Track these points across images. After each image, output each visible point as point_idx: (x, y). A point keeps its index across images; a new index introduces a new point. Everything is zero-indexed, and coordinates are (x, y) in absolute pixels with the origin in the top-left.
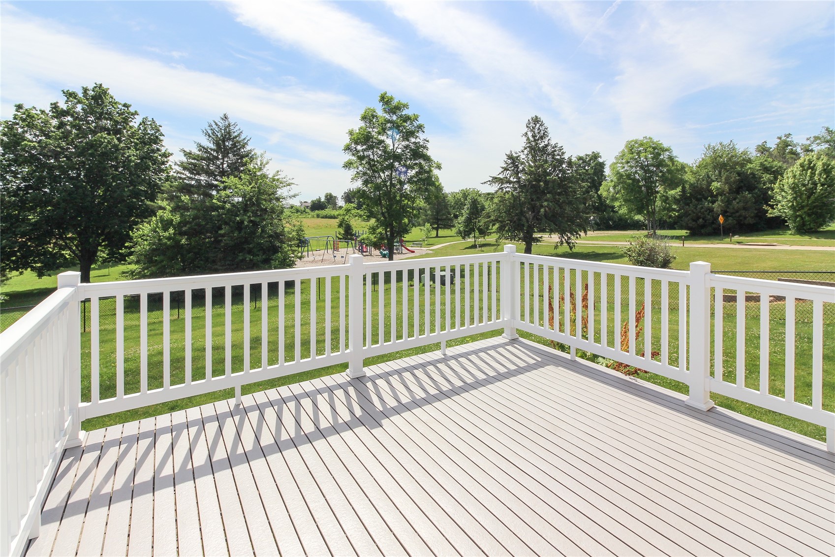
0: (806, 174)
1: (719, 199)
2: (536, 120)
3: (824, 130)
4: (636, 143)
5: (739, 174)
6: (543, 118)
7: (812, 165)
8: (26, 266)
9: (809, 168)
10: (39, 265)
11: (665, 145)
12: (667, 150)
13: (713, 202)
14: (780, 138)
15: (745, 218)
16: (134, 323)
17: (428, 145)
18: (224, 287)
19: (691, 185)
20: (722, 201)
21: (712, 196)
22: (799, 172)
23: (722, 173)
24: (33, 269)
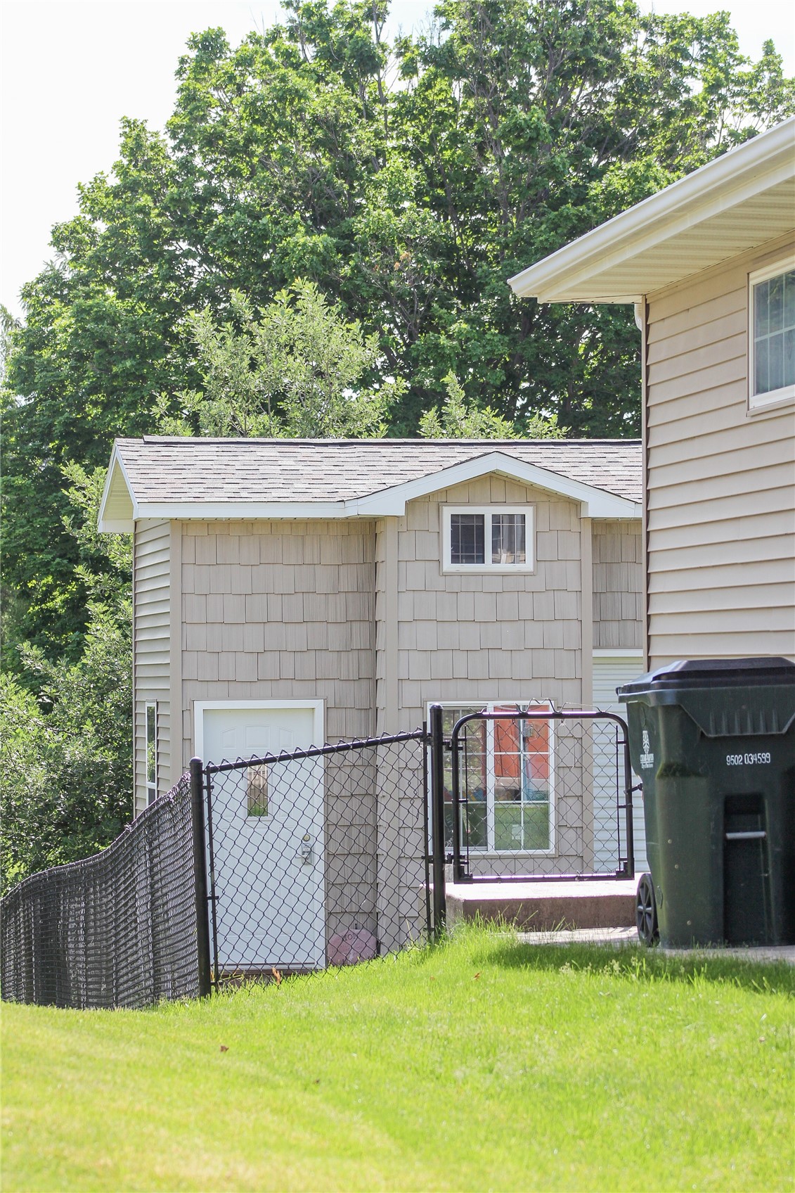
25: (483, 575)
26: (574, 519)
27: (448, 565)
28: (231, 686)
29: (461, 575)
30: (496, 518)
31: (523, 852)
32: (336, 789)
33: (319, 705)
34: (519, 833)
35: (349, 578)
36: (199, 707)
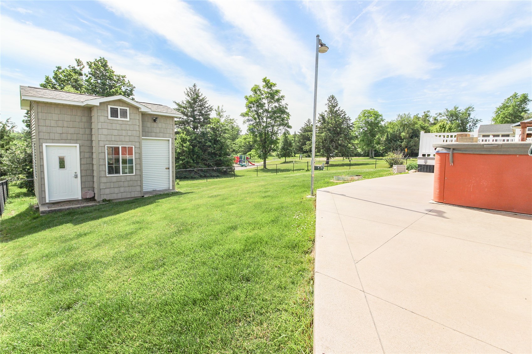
0: (442, 130)
1: (404, 141)
2: (333, 97)
3: (445, 110)
4: (367, 111)
5: (412, 129)
6: (336, 96)
7: (444, 126)
9: (443, 128)
11: (380, 113)
12: (380, 116)
13: (401, 142)
14: (425, 112)
15: (415, 150)
17: (287, 106)
19: (391, 134)
20: (405, 142)
21: (401, 139)
22: (439, 129)
23: (405, 129)
25: (118, 120)
26: (138, 112)
27: (110, 117)
28: (53, 140)
29: (113, 120)
30: (120, 109)
31: (128, 174)
32: (83, 163)
33: (78, 145)
34: (127, 170)
35: (84, 119)
36: (44, 145)
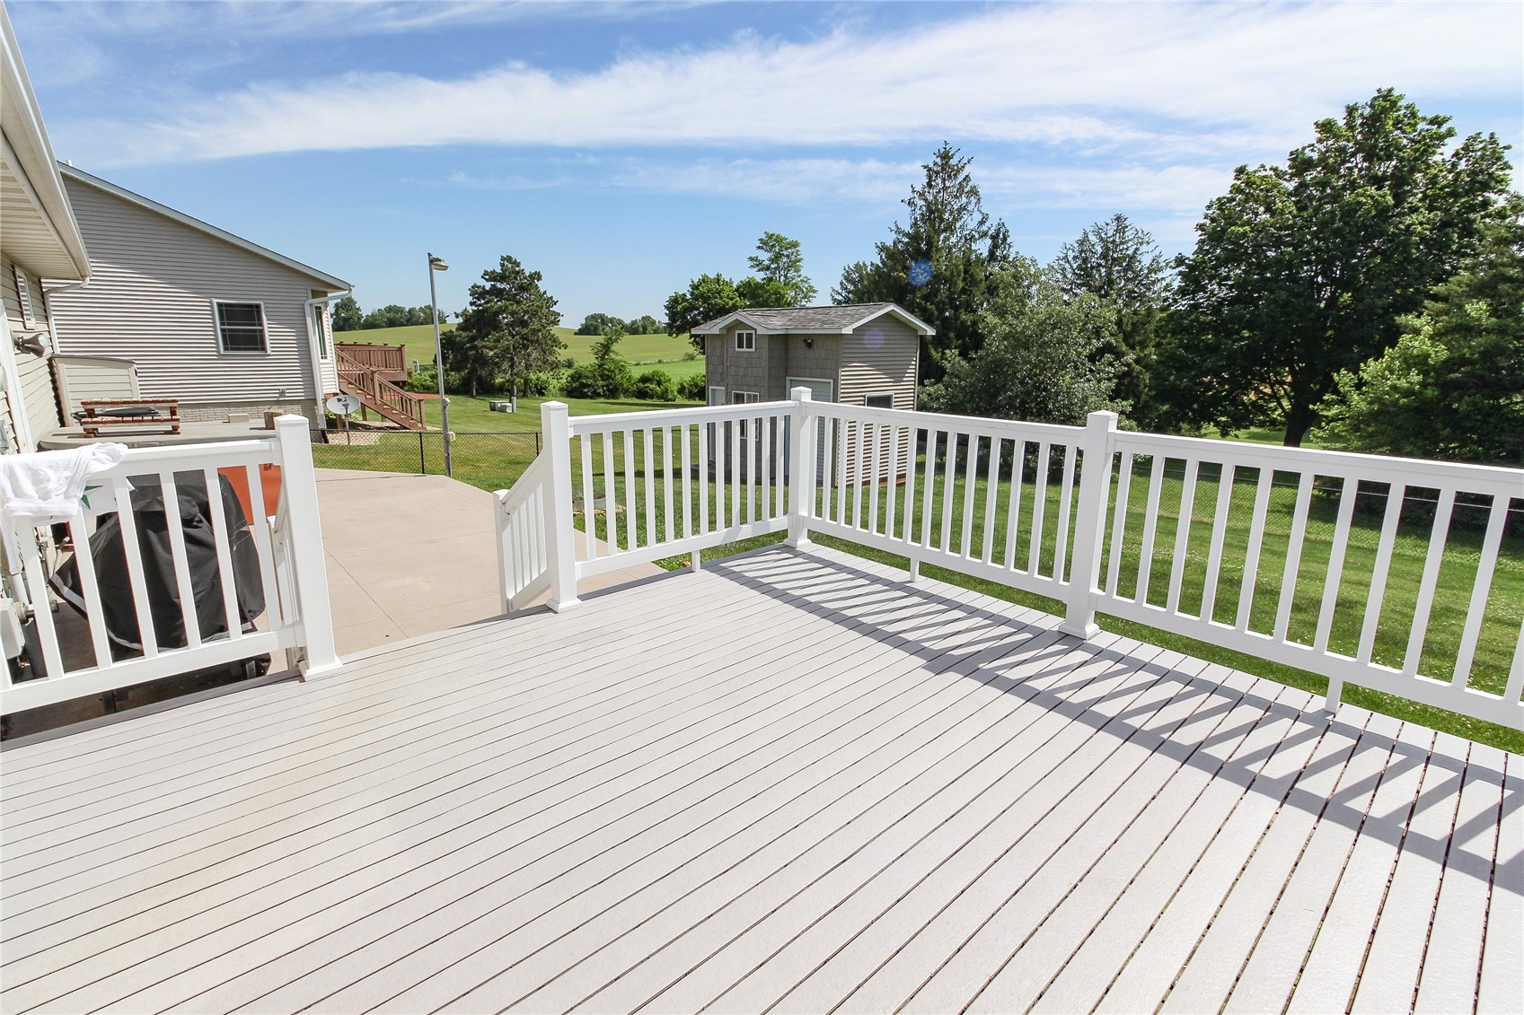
8: (1210, 418)
10: (1224, 419)
16: (1323, 537)
18: (1389, 485)
24: (1217, 424)
